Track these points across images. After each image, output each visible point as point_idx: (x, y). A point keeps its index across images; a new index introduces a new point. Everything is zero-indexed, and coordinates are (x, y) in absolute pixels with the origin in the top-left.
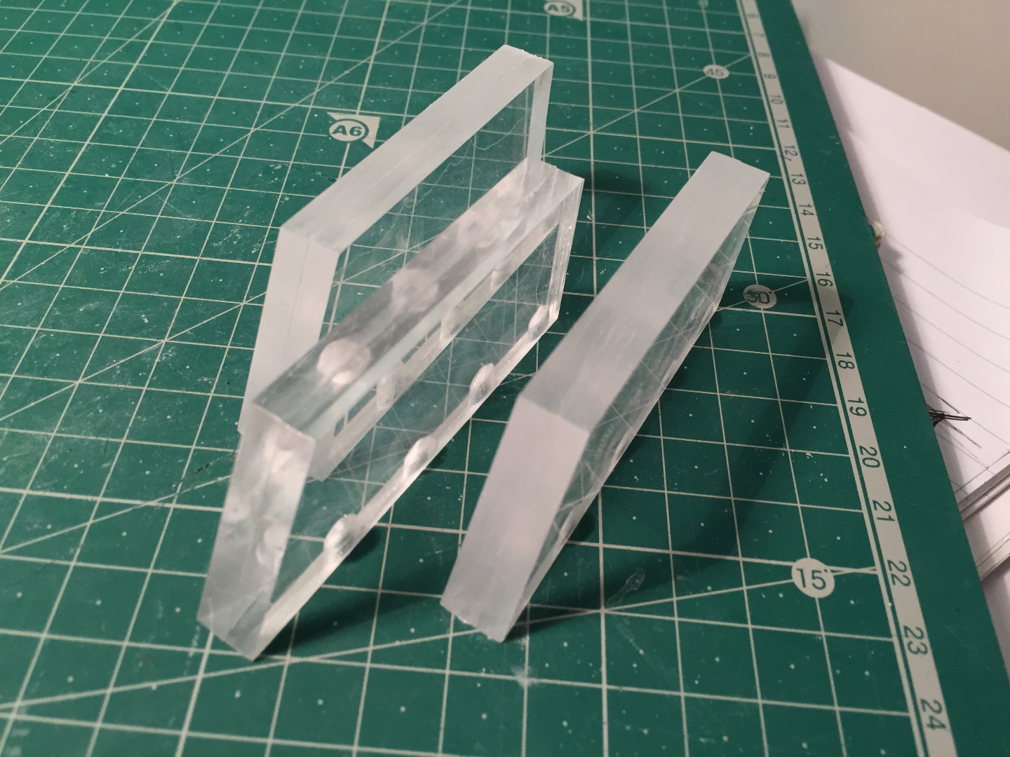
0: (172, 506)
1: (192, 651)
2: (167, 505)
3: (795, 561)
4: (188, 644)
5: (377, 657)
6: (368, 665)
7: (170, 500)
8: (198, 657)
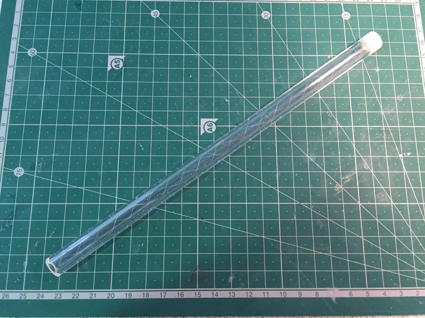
0: (354, 141)
1: (384, 129)
2: (354, 143)
3: (342, 19)
4: (383, 130)
5: (379, 96)
6: (381, 97)
7: (353, 142)
8: (385, 128)
